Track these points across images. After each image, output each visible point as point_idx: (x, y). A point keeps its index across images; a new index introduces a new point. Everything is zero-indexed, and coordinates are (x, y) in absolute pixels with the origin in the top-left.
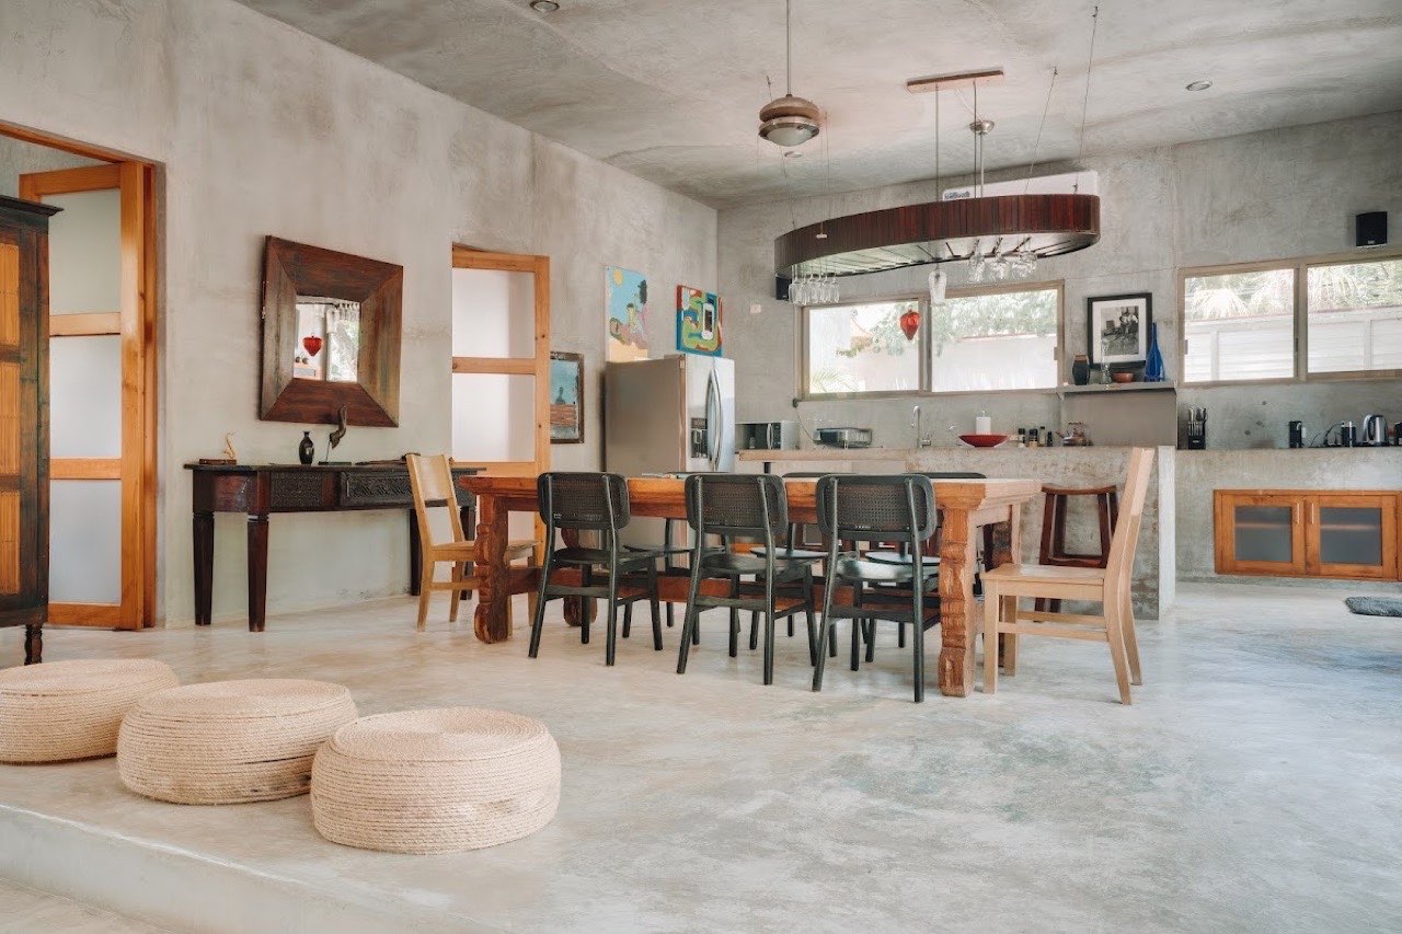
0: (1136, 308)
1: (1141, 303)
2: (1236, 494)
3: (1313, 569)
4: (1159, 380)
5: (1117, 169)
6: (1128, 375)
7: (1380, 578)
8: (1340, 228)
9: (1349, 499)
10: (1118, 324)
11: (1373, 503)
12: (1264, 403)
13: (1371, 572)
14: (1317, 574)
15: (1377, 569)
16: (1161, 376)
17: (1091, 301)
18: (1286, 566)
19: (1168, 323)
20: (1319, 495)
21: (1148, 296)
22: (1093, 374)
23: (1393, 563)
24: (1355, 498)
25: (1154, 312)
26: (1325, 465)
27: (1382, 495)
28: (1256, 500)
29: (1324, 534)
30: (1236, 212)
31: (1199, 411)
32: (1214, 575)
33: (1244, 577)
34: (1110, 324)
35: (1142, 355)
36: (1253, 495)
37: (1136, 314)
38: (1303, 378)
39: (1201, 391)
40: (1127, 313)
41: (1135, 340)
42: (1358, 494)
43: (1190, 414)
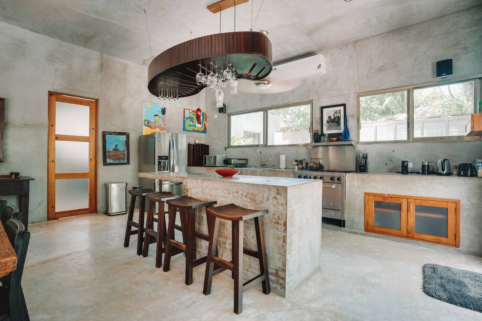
0: (340, 111)
1: (342, 108)
2: (375, 195)
3: (410, 235)
4: (348, 141)
5: (332, 54)
6: (335, 139)
7: (446, 244)
8: (429, 70)
9: (431, 202)
10: (332, 117)
11: (444, 205)
12: (394, 151)
13: (441, 240)
14: (413, 238)
15: (444, 240)
16: (349, 139)
17: (322, 108)
18: (397, 232)
19: (353, 116)
20: (415, 199)
21: (344, 105)
22: (322, 138)
23: (454, 237)
24: (434, 202)
25: (347, 112)
26: (418, 184)
27: (448, 201)
28: (384, 199)
29: (417, 217)
30: (381, 67)
31: (364, 154)
32: (364, 232)
33: (377, 235)
34: (330, 117)
35: (342, 130)
36: (382, 196)
37: (340, 113)
38: (411, 139)
39: (366, 145)
40: (336, 113)
41: (339, 124)
42: (435, 200)
43: (360, 155)
